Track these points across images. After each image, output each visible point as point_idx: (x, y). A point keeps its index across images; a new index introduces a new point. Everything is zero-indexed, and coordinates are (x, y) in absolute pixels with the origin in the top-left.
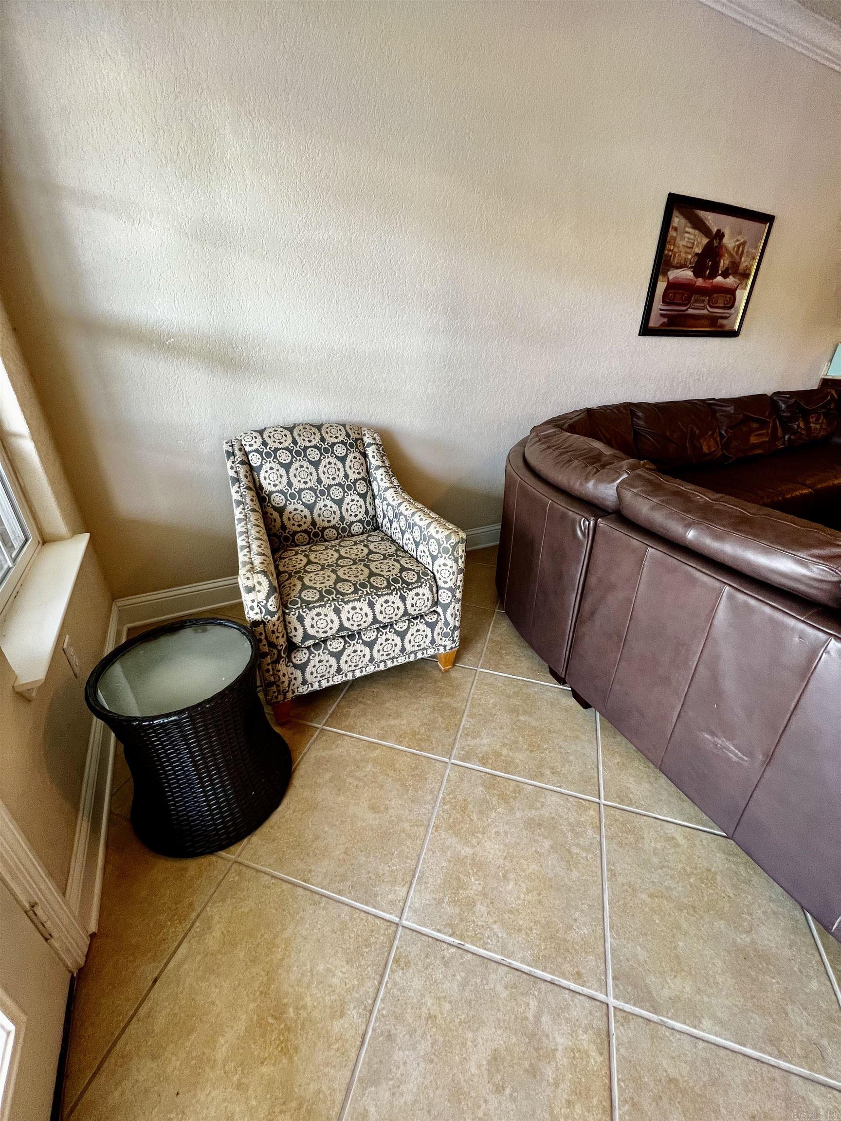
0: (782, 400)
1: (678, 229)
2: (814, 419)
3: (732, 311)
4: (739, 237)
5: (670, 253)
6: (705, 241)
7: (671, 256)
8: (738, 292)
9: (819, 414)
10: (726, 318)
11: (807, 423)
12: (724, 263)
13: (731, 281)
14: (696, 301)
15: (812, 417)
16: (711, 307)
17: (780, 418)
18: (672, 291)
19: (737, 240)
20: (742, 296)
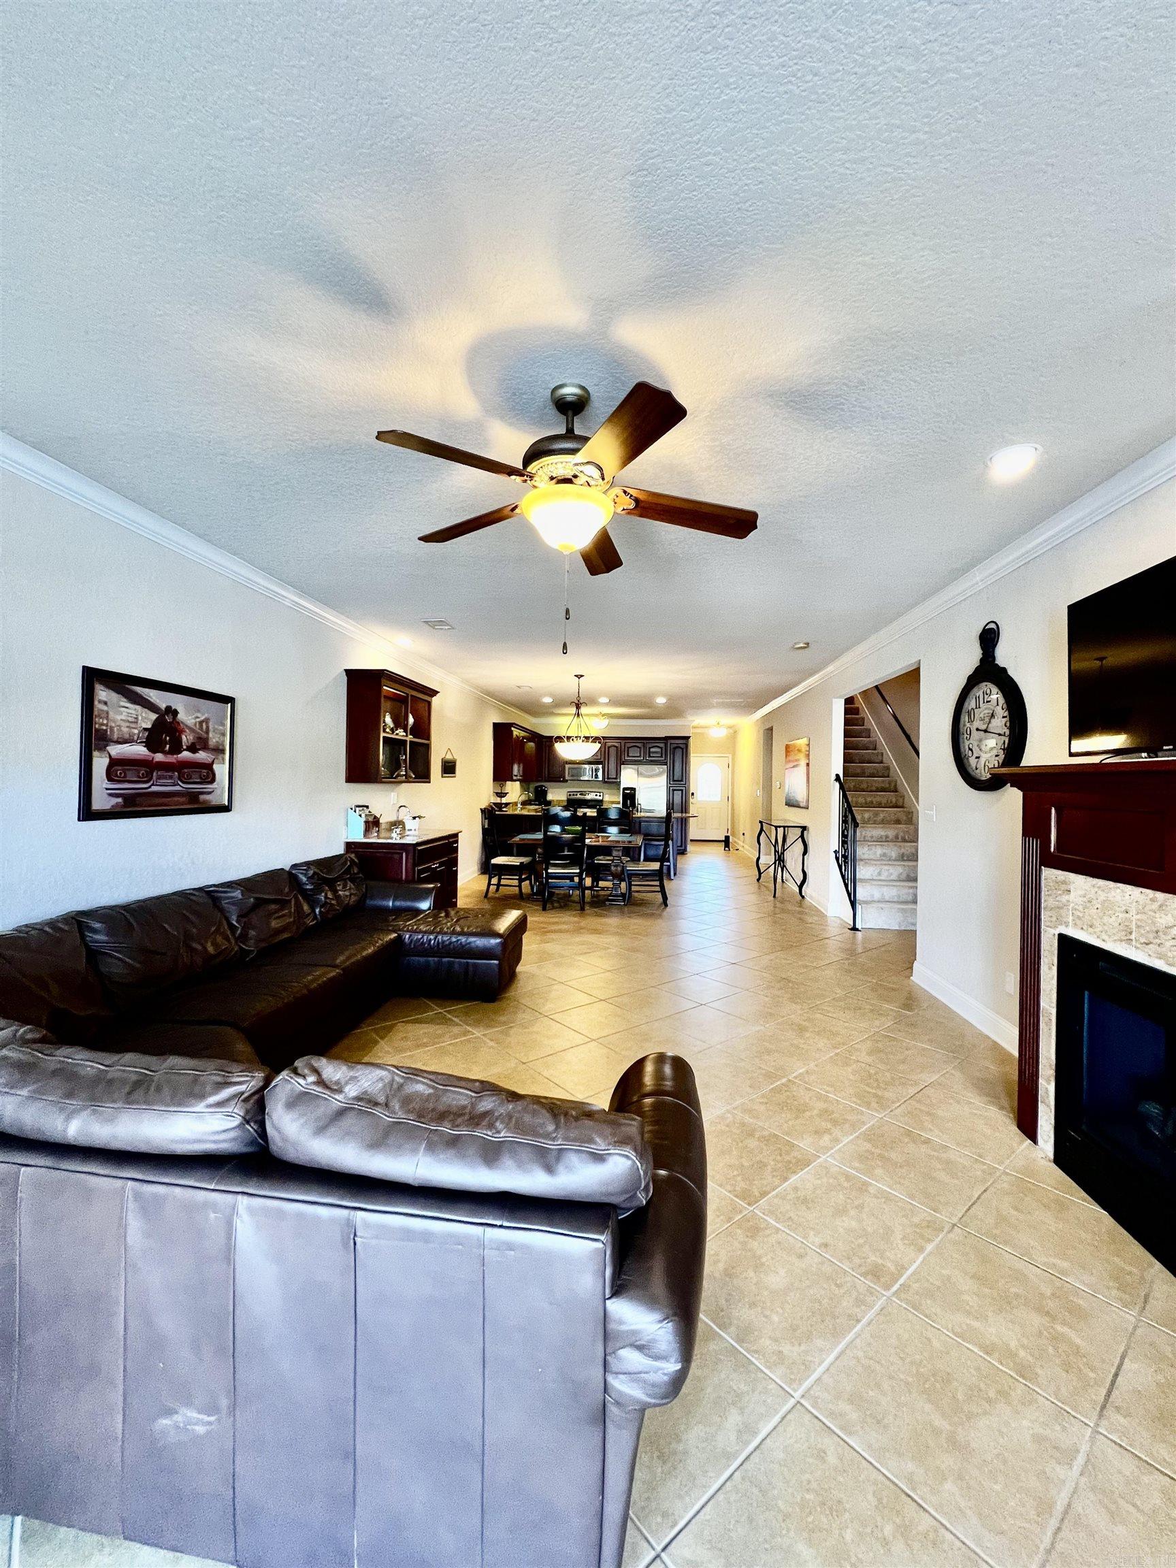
0: (302, 873)
1: (109, 703)
2: (341, 887)
3: (214, 785)
4: (199, 715)
5: (104, 728)
6: (154, 716)
7: (106, 730)
8: (215, 766)
9: (345, 880)
10: (210, 793)
11: (335, 891)
12: (186, 739)
13: (202, 756)
14: (159, 778)
15: (339, 885)
16: (183, 783)
17: (304, 892)
18: (120, 768)
19: (198, 717)
20: (221, 770)
